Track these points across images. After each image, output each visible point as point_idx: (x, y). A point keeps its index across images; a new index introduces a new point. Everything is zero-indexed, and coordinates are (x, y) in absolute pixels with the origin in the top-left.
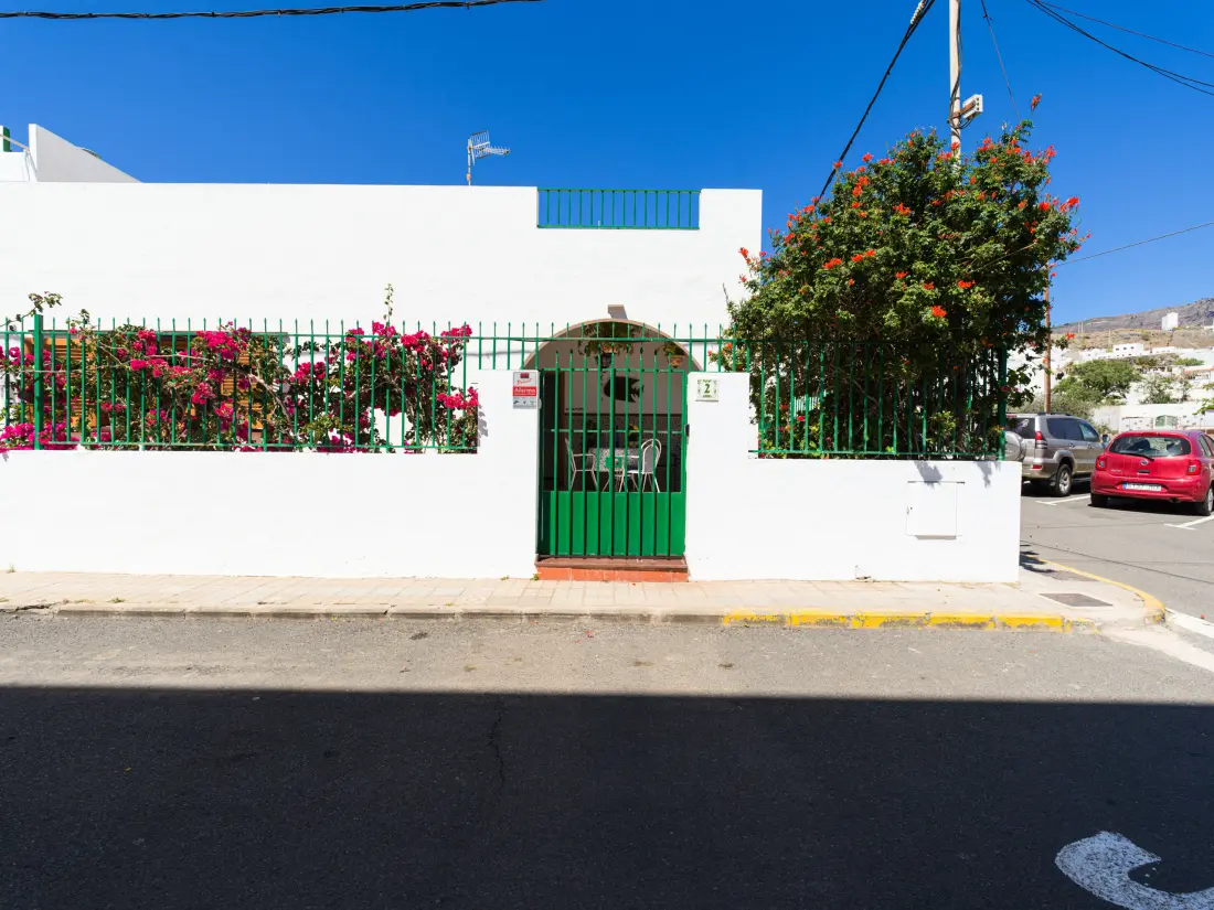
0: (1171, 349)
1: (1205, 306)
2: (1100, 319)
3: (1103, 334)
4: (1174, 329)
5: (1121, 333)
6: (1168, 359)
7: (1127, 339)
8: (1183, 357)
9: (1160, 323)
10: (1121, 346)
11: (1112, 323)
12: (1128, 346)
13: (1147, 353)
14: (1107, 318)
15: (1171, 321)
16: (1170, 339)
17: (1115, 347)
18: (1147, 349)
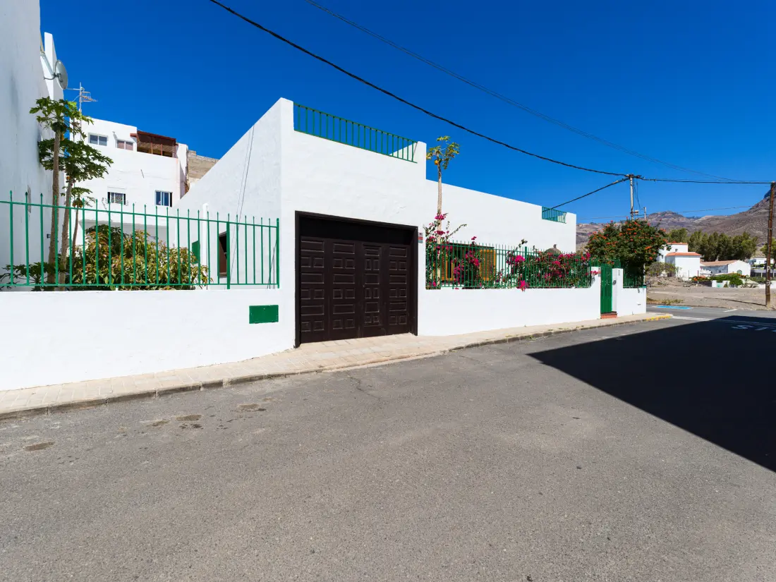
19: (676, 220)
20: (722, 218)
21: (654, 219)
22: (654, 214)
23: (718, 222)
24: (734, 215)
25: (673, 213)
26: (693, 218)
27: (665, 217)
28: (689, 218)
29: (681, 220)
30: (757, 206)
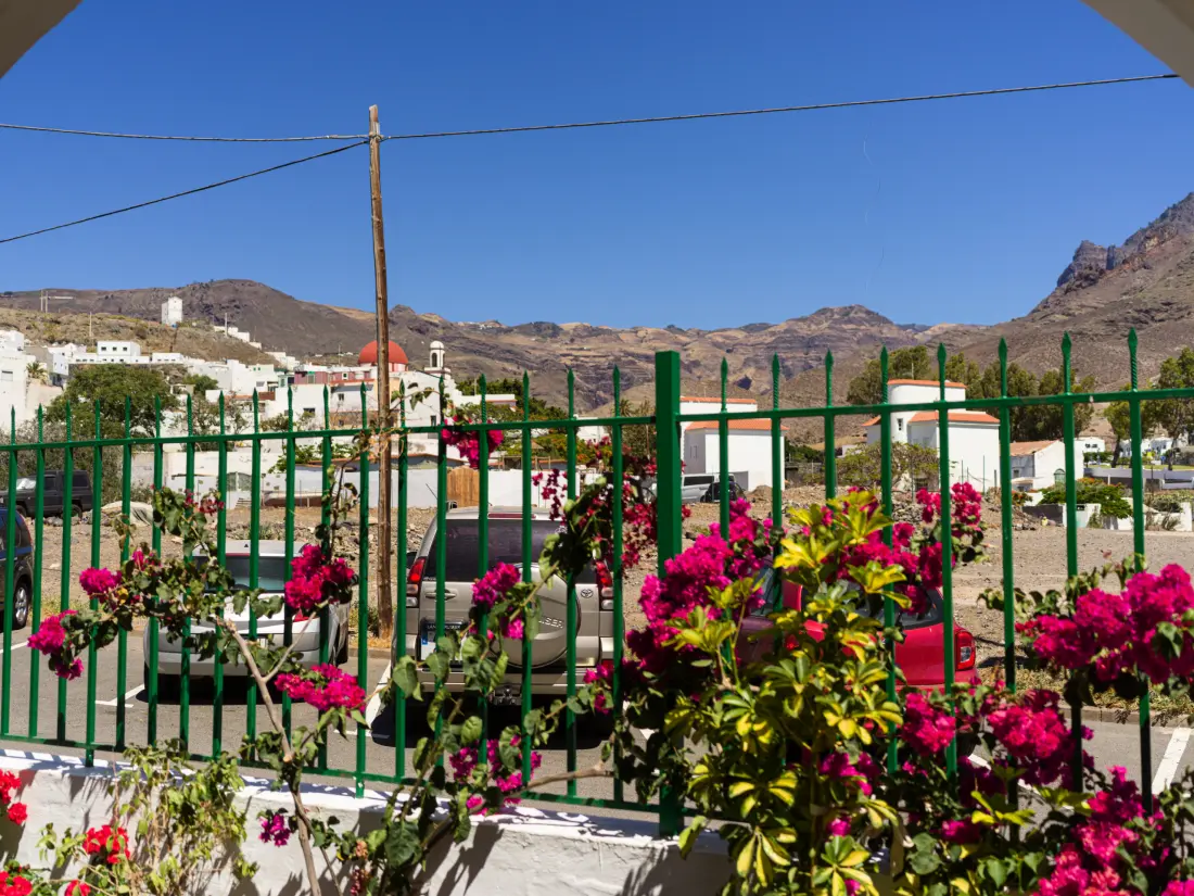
0: (175, 358)
1: (198, 295)
2: (60, 292)
3: (79, 319)
4: (179, 325)
5: (107, 321)
6: (174, 372)
7: (115, 333)
8: (192, 372)
9: (159, 311)
10: (109, 345)
11: (79, 302)
12: (120, 345)
13: (145, 360)
14: (71, 292)
15: (173, 310)
16: (171, 340)
17: (101, 344)
18: (143, 353)
19: (874, 330)
20: (975, 330)
21: (825, 325)
22: (823, 312)
23: (968, 341)
24: (999, 326)
25: (868, 312)
26: (912, 326)
27: (850, 321)
28: (904, 328)
29: (887, 332)
30: (1045, 304)
